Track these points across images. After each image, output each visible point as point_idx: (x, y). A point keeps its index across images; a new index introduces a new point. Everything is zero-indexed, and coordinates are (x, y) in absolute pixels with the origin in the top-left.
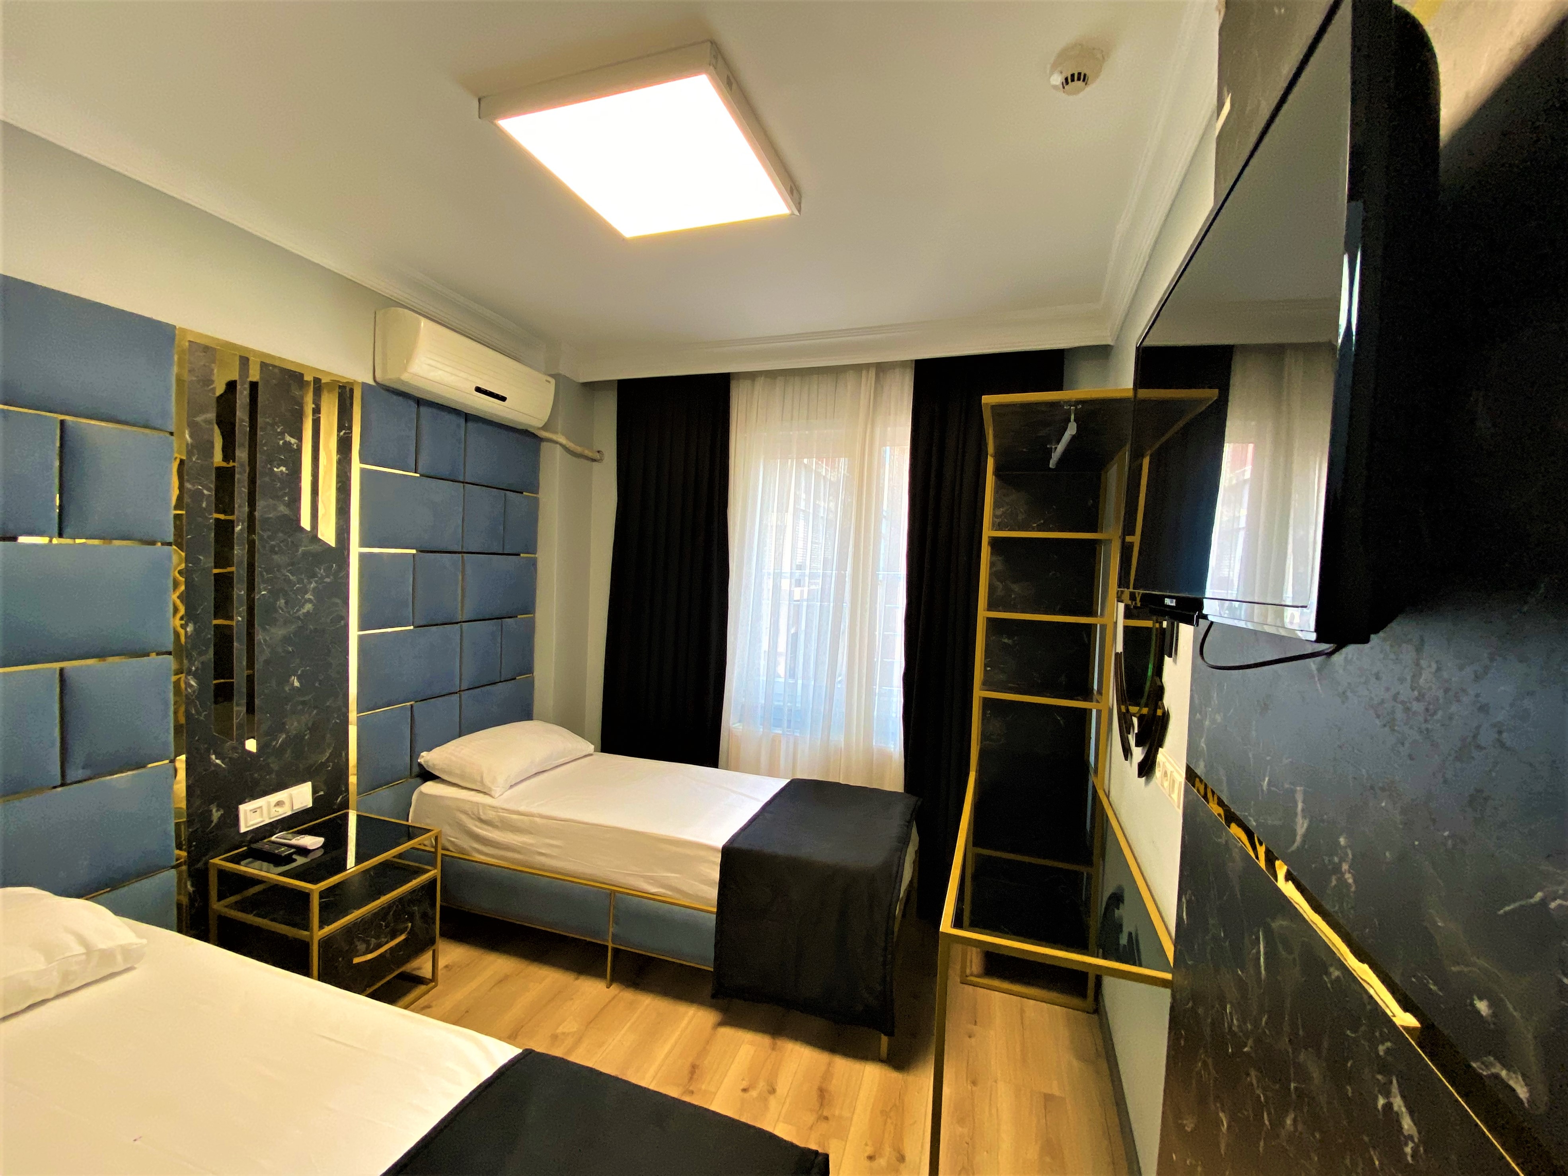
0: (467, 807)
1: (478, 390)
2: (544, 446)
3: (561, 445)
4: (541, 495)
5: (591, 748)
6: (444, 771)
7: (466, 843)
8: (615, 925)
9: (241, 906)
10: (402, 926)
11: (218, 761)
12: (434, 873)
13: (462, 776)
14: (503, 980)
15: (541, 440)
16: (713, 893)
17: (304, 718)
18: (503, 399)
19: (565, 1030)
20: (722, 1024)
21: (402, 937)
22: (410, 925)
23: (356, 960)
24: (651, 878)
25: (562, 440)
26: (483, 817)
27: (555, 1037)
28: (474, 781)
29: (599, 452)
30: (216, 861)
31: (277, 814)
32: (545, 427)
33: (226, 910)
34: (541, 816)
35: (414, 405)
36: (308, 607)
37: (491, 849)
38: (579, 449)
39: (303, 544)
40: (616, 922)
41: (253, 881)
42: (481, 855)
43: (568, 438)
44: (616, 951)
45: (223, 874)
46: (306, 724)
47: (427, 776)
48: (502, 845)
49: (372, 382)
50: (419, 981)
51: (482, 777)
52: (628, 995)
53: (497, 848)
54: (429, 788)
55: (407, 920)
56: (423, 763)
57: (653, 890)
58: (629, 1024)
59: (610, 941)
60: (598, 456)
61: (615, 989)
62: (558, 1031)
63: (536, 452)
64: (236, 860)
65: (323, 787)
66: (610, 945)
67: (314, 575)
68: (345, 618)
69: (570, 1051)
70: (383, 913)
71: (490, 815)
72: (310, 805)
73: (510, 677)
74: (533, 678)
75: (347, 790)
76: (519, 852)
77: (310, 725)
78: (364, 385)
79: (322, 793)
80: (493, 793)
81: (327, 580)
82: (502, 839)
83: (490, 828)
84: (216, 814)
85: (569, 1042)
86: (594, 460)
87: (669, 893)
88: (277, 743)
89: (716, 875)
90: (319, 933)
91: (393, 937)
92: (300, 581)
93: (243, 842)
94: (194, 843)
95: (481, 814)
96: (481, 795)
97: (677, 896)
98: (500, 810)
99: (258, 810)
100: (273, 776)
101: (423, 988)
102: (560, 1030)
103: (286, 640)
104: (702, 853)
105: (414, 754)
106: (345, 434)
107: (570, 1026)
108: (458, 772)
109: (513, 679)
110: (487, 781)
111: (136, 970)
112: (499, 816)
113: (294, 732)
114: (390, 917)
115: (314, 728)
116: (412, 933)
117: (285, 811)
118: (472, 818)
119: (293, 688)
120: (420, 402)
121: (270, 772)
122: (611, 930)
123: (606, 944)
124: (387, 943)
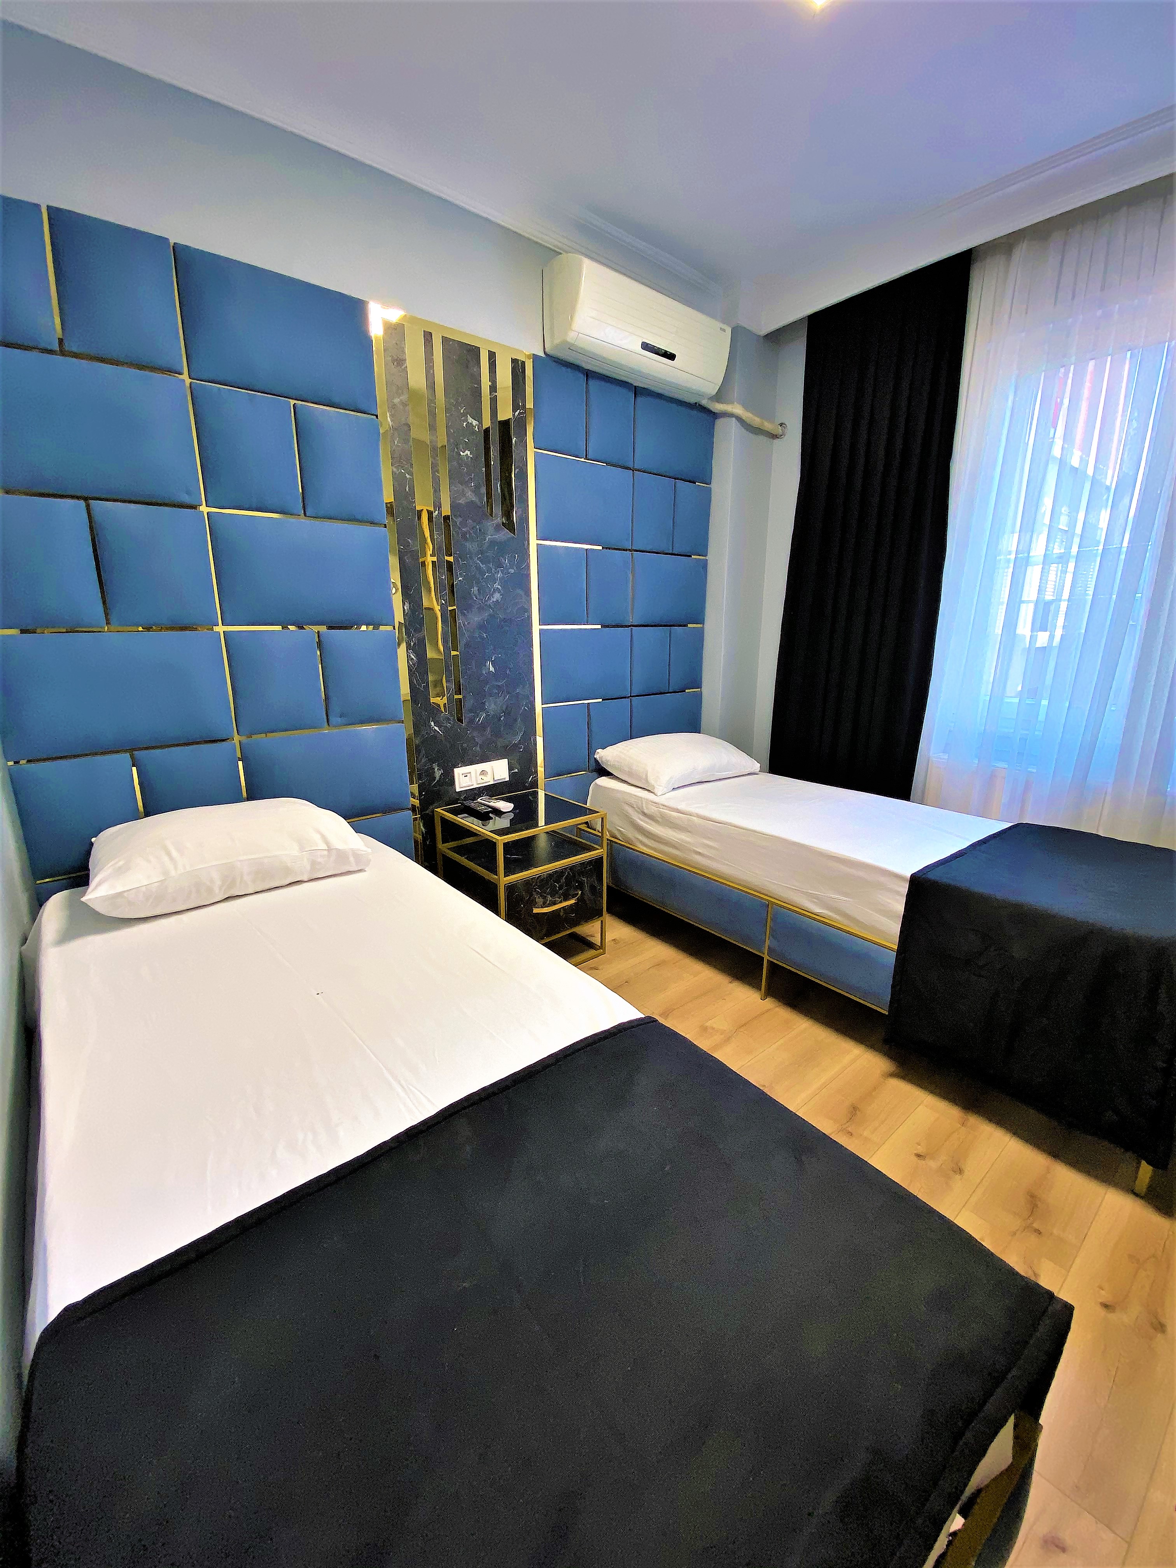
0: (632, 801)
1: (646, 346)
2: (720, 423)
3: (739, 419)
4: (714, 486)
5: (757, 766)
6: (613, 766)
7: (631, 834)
8: (771, 938)
9: (458, 850)
10: (572, 892)
11: (437, 728)
12: (600, 852)
13: (630, 773)
14: (660, 964)
15: (714, 416)
16: (895, 928)
17: (500, 701)
18: (671, 357)
19: (715, 1026)
20: (892, 1075)
21: (572, 901)
22: (580, 892)
23: (536, 911)
24: (817, 897)
25: (738, 410)
26: (646, 811)
27: (704, 1029)
28: (639, 778)
29: (781, 425)
30: (439, 810)
31: (483, 781)
32: (719, 397)
33: (447, 851)
34: (698, 816)
35: (583, 378)
36: (497, 596)
37: (653, 841)
38: (756, 421)
39: (489, 532)
40: (773, 935)
41: (469, 833)
42: (645, 846)
43: (746, 407)
44: (773, 966)
45: (444, 821)
46: (501, 707)
47: (603, 772)
48: (665, 840)
49: (542, 354)
50: (591, 945)
51: (647, 776)
52: (783, 1014)
53: (658, 841)
54: (603, 781)
55: (577, 888)
56: (598, 759)
57: (817, 910)
58: (782, 1041)
59: (766, 952)
60: (779, 430)
61: (769, 1003)
62: (707, 1024)
63: (710, 432)
64: (456, 812)
65: (518, 766)
66: (766, 958)
67: (500, 565)
68: (528, 610)
69: (716, 1047)
70: (557, 875)
71: (652, 810)
72: (507, 779)
73: (676, 688)
74: (701, 692)
75: (536, 772)
76: (676, 848)
77: (504, 709)
78: (535, 357)
79: (516, 771)
80: (656, 791)
81: (512, 571)
82: (662, 834)
83: (653, 823)
84: (438, 773)
85: (718, 1038)
86: (774, 436)
87: (838, 917)
88: (479, 720)
89: (900, 907)
90: (504, 880)
91: (566, 900)
92: (490, 570)
93: (458, 799)
94: (424, 793)
95: (645, 808)
96: (646, 792)
97: (846, 922)
98: (662, 807)
99: (468, 775)
100: (478, 748)
101: (592, 952)
102: (708, 1024)
103: (482, 627)
104: (882, 879)
105: (591, 752)
106: (520, 413)
107: (721, 1023)
108: (627, 769)
109: (683, 691)
110: (651, 779)
111: (366, 872)
112: (660, 812)
113: (492, 713)
114: (563, 880)
115: (507, 713)
116: (581, 900)
117: (489, 781)
118: (638, 812)
119: (490, 672)
120: (589, 374)
121: (476, 744)
122: (767, 943)
123: (762, 955)
124: (561, 902)
